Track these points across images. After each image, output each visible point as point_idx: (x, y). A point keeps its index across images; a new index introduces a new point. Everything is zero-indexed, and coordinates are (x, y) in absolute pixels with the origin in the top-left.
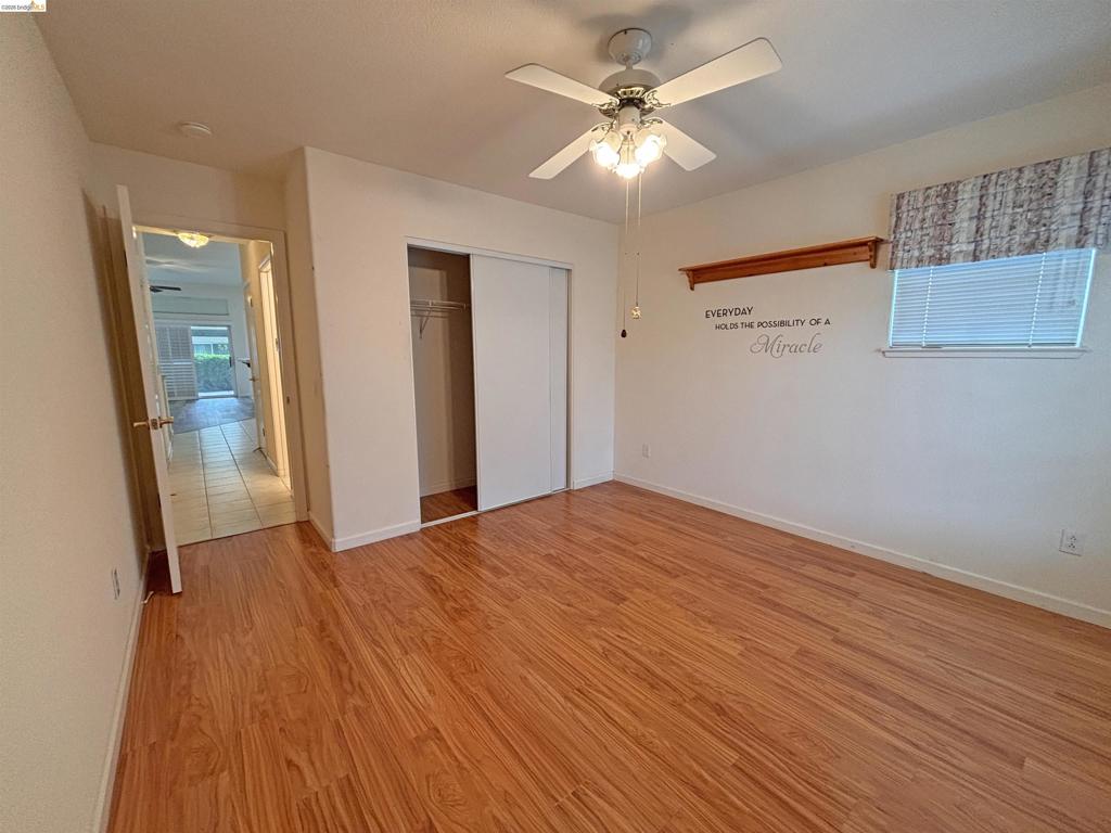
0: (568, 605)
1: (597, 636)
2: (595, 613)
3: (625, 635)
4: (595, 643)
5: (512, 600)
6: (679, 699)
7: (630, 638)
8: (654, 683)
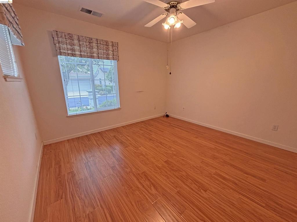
0: (183, 160)
1: (173, 151)
2: (175, 157)
3: (166, 151)
4: (173, 149)
5: (202, 161)
6: (157, 141)
7: (165, 150)
8: (161, 143)
